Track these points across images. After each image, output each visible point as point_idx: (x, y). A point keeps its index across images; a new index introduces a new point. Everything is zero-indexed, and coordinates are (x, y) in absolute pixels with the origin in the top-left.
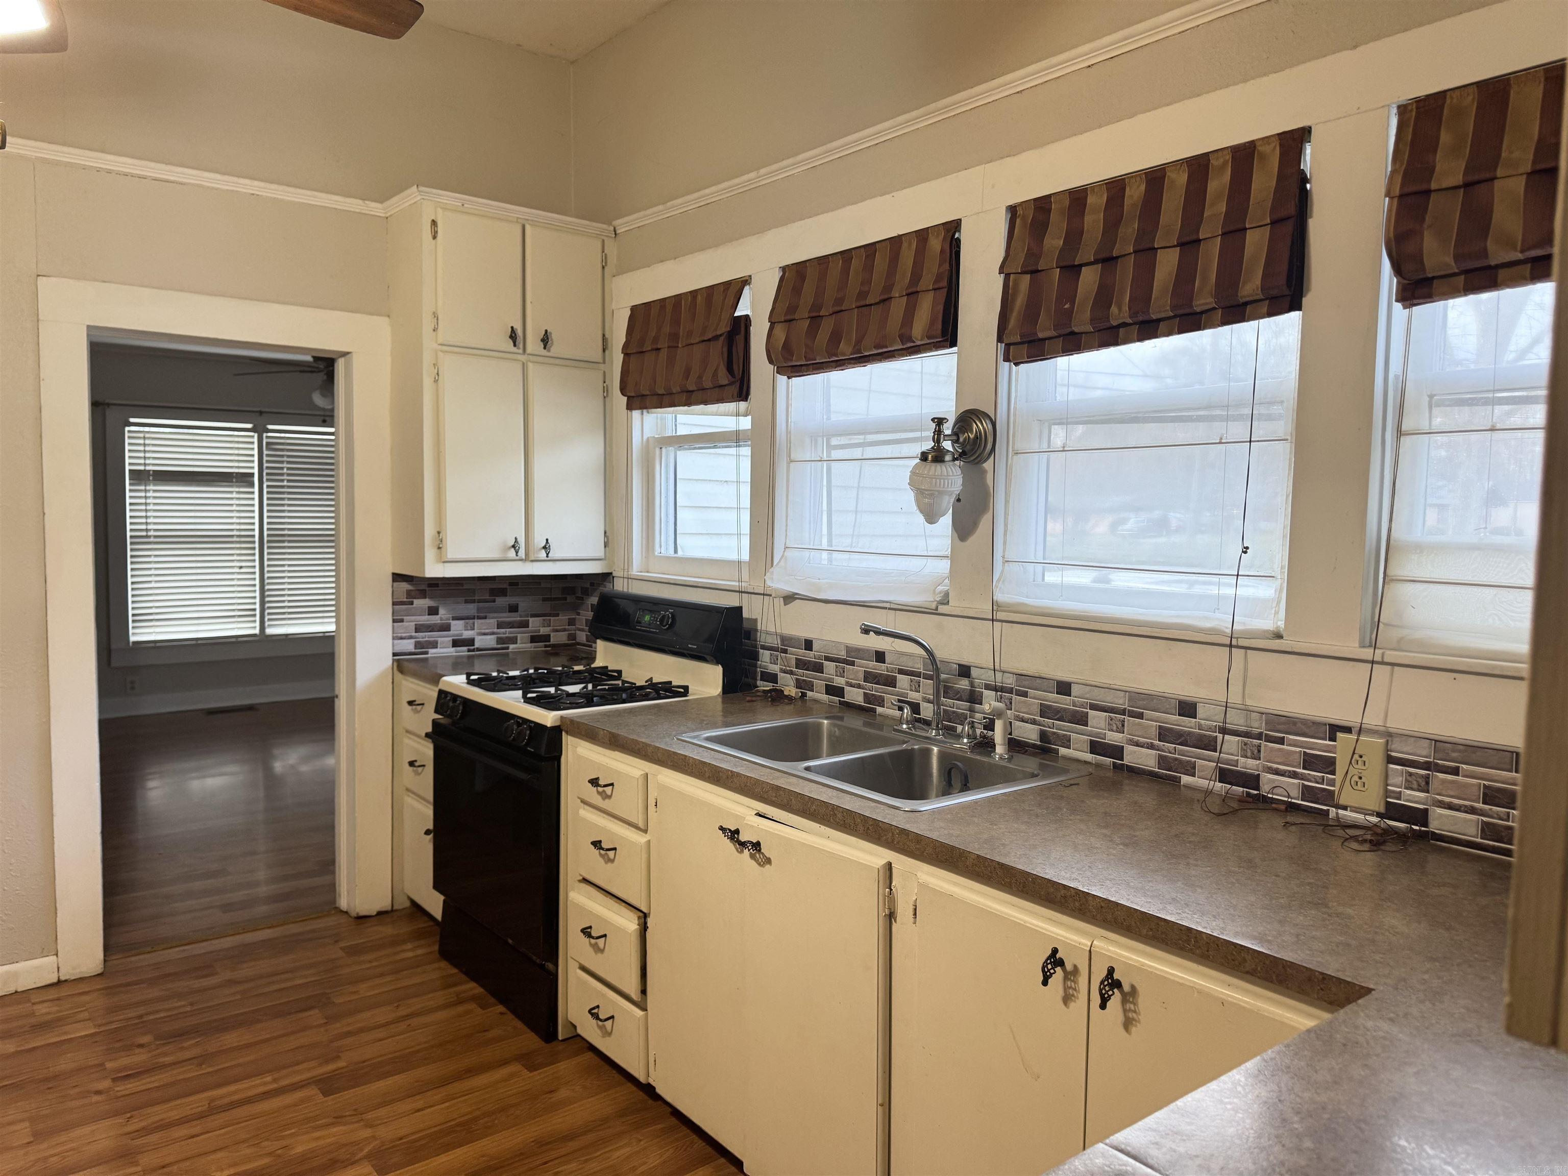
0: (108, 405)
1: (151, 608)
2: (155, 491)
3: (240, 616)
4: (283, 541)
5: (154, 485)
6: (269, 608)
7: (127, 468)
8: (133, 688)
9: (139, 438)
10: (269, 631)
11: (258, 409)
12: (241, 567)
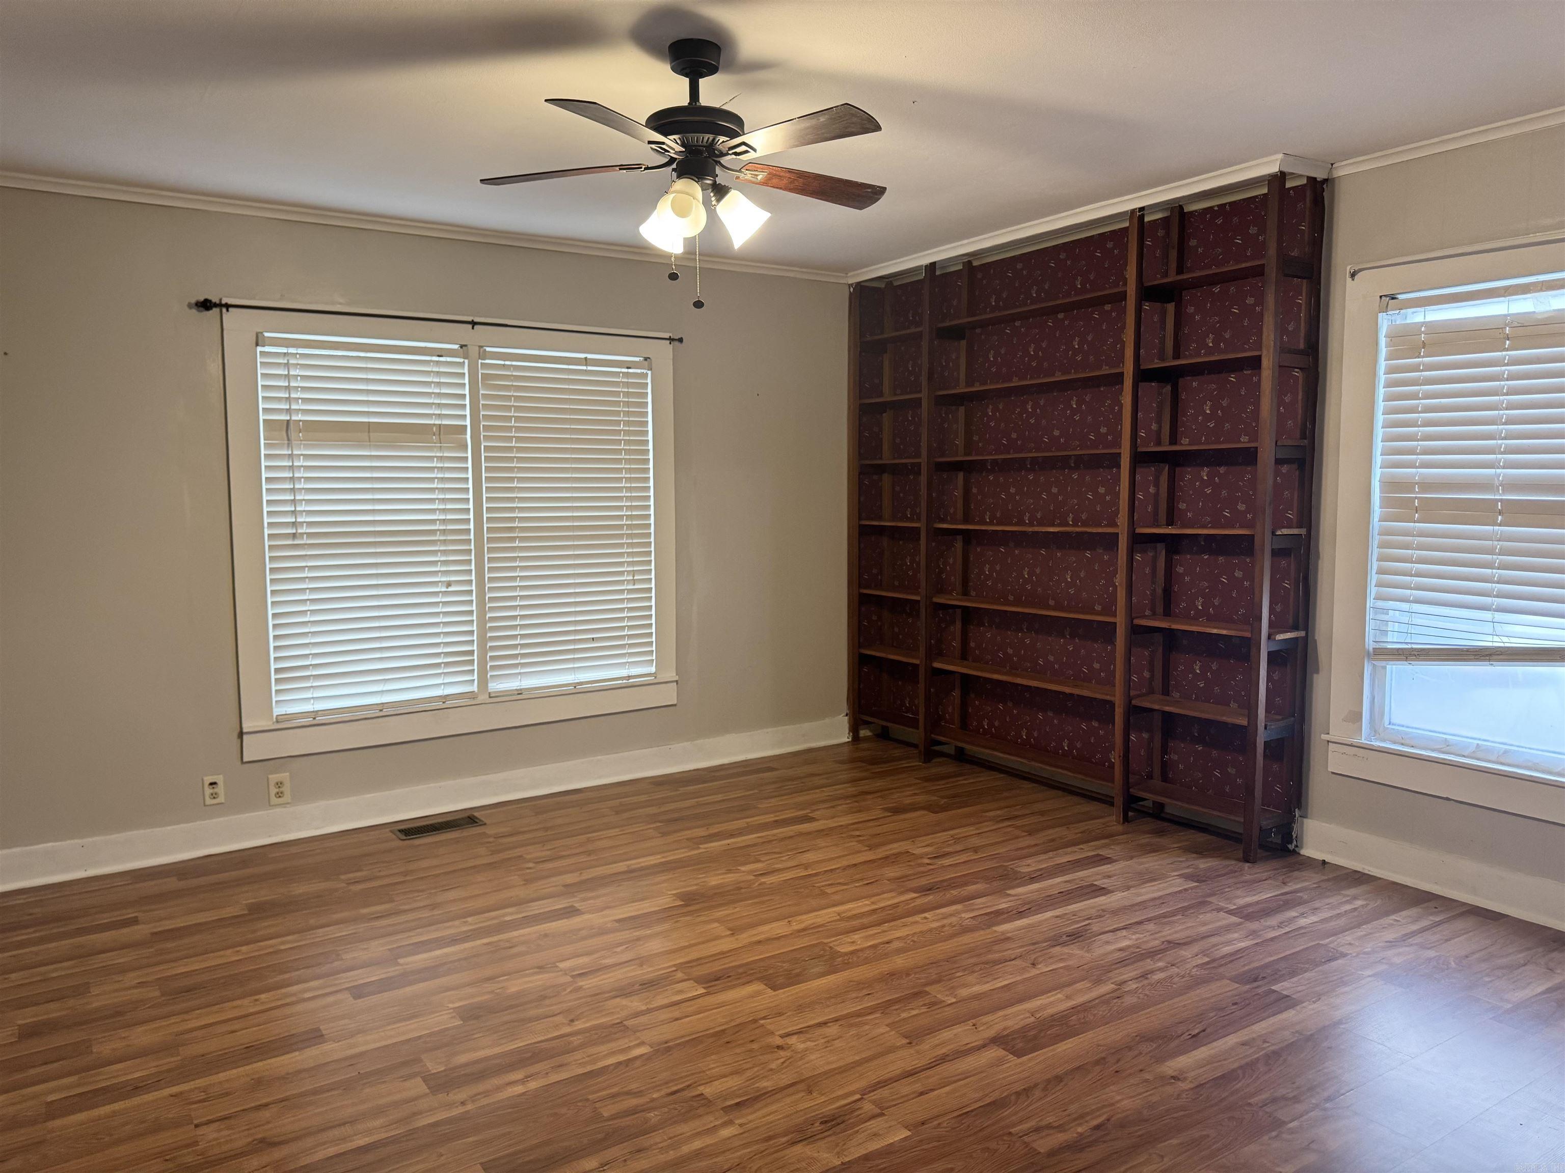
0: (228, 306)
1: (306, 656)
2: (307, 457)
3: (447, 664)
4: (513, 539)
5: (307, 447)
6: (493, 648)
7: (261, 418)
8: (279, 795)
9: (278, 365)
10: (496, 686)
11: (470, 319)
12: (449, 584)
